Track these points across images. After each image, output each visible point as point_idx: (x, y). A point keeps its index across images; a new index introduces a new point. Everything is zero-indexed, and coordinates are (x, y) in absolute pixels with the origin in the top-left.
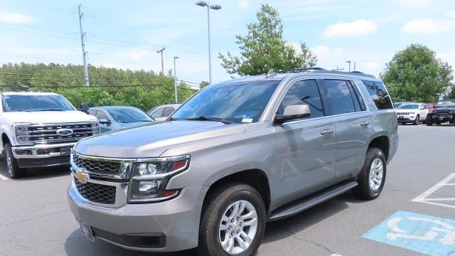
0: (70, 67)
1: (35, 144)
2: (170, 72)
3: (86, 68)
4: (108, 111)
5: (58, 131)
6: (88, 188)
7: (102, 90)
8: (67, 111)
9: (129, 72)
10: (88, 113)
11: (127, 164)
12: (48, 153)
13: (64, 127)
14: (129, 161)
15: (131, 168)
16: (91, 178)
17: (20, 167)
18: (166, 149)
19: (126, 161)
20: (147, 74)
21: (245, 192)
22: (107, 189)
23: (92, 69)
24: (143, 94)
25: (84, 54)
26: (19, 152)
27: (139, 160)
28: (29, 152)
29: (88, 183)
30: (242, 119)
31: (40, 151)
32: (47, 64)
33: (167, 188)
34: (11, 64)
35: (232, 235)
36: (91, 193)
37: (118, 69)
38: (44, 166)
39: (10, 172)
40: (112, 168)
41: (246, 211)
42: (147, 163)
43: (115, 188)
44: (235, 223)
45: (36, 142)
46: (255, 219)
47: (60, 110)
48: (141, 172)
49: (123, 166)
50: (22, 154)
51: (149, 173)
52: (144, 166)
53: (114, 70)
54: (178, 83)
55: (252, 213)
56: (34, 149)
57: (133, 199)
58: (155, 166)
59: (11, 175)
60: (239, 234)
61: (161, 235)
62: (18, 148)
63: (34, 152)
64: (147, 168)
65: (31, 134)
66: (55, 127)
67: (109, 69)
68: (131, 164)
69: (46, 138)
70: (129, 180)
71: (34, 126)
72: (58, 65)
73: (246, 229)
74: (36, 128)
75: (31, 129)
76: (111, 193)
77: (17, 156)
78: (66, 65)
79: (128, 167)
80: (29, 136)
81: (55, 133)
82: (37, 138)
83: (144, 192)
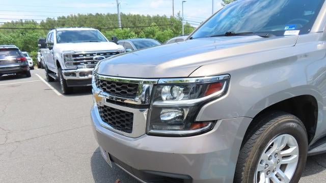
0: (108, 15)
1: (78, 68)
2: (179, 14)
3: (119, 16)
4: (133, 42)
5: (94, 57)
6: (105, 111)
7: (131, 31)
8: (102, 42)
9: (149, 17)
10: (118, 44)
11: (146, 86)
12: (87, 75)
13: (99, 54)
14: (148, 82)
15: (151, 90)
16: (108, 100)
17: (69, 86)
18: (199, 66)
19: (145, 82)
20: (162, 18)
21: (291, 124)
22: (124, 114)
23: (123, 16)
24: (159, 33)
25: (118, 5)
26: (67, 74)
27: (161, 81)
28: (74, 74)
29: (105, 106)
30: (284, 31)
31: (82, 74)
32: (94, 14)
33: (197, 119)
34: (72, 15)
35: (267, 174)
36: (109, 117)
37: (141, 15)
38: (84, 85)
39: (63, 89)
40: (129, 91)
41: (287, 147)
42: (172, 85)
43: (132, 114)
44: (272, 161)
45: (79, 66)
46: (296, 156)
47: (97, 42)
48: (164, 97)
49: (142, 88)
50: (69, 76)
51: (174, 99)
52: (166, 89)
53: (138, 15)
54: (184, 23)
55: (294, 149)
56: (78, 72)
57: (153, 129)
58: (182, 89)
59: (63, 92)
60: (275, 173)
61: (187, 178)
62: (66, 71)
63: (78, 74)
64: (171, 91)
65: (75, 60)
66: (92, 55)
67: (135, 16)
68: (151, 86)
69: (86, 63)
70: (148, 106)
71: (77, 53)
72: (101, 14)
73: (283, 167)
74: (78, 56)
75: (75, 56)
76: (127, 120)
77: (66, 78)
78: (106, 14)
79: (148, 90)
80: (74, 62)
81: (92, 59)
82: (79, 64)
83: (166, 121)
